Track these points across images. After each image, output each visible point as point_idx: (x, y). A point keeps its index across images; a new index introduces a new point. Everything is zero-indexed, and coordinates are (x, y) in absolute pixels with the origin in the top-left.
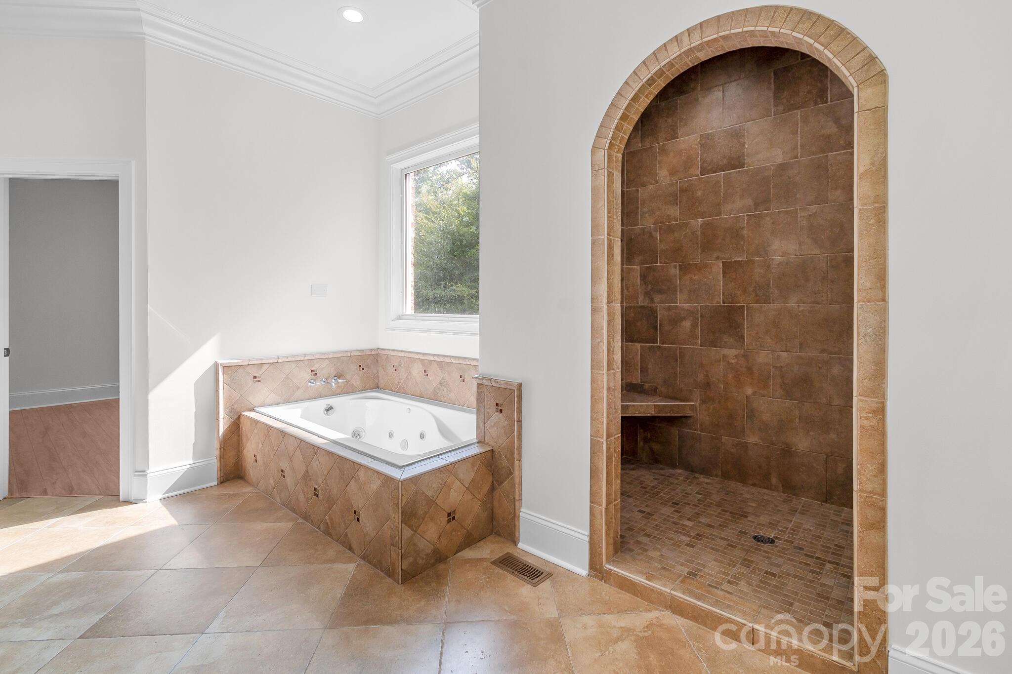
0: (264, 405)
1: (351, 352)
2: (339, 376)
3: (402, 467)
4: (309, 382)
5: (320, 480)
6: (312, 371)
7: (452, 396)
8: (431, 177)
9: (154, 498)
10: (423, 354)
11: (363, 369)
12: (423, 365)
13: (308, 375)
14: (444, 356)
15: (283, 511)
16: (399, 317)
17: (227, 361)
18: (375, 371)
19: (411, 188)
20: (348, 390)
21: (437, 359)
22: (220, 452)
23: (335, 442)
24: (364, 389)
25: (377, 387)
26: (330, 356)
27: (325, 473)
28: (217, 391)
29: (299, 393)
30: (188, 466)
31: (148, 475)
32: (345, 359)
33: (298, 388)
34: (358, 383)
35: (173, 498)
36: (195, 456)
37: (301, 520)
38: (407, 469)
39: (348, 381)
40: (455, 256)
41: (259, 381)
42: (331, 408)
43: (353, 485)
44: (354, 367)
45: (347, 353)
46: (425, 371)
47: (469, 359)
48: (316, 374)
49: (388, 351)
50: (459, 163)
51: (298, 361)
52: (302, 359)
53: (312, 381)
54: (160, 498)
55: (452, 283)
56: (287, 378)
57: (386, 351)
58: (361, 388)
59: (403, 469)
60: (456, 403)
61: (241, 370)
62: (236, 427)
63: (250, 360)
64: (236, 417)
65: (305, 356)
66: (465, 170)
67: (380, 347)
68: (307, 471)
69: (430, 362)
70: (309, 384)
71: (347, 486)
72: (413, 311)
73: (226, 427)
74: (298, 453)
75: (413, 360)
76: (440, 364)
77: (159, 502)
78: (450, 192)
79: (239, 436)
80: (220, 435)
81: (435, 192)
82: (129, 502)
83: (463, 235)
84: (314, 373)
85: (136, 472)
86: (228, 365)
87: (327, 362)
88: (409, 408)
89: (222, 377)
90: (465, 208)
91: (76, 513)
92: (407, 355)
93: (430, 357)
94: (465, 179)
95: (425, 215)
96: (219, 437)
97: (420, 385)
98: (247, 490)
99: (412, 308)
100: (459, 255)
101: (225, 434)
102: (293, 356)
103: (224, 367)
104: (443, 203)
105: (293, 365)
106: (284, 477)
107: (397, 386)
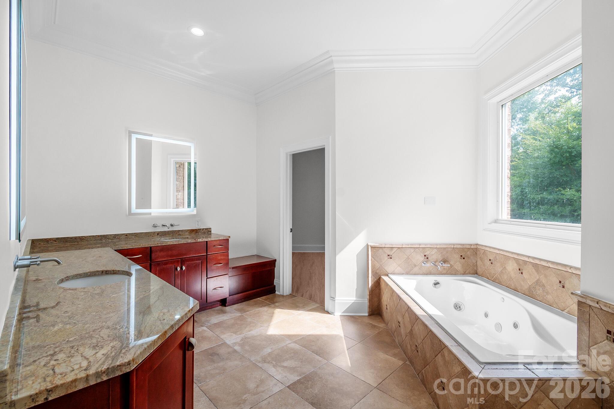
0: (393, 274)
1: (454, 245)
2: (445, 261)
3: (483, 363)
4: (423, 262)
5: (419, 341)
6: (425, 256)
7: (549, 297)
8: (539, 107)
9: (338, 313)
10: (518, 254)
11: (464, 258)
12: (518, 264)
13: (422, 258)
14: (540, 260)
15: (399, 350)
16: (495, 221)
17: (373, 244)
18: (474, 261)
19: (507, 116)
20: (452, 272)
21: (532, 261)
22: (370, 297)
23: (431, 317)
24: (464, 274)
25: (475, 273)
26: (438, 247)
27: (422, 338)
28: (368, 261)
29: (416, 270)
30: (353, 301)
31: (336, 301)
32: (449, 249)
33: (415, 266)
34: (459, 268)
35: (347, 317)
36: (357, 296)
37: (408, 363)
38: (487, 367)
39: (451, 266)
40: (564, 166)
41: (391, 258)
42: (438, 283)
43: (439, 358)
44: (457, 257)
45: (450, 245)
46: (519, 270)
47: (571, 267)
48: (427, 258)
49: (485, 247)
50: (569, 89)
51: (415, 248)
52: (418, 246)
53: (425, 262)
54: (340, 315)
55: (560, 188)
56: (408, 258)
57: (483, 247)
58: (463, 273)
59: (483, 366)
60: (554, 306)
61: (381, 250)
62: (378, 284)
63: (385, 244)
64: (378, 278)
65: (420, 245)
66: (575, 93)
67: (479, 243)
68: (411, 330)
69: (525, 262)
70: (423, 264)
71: (436, 356)
72: (510, 217)
73: (372, 283)
74: (407, 315)
75: (508, 258)
76: (535, 266)
77: (339, 316)
78: (558, 115)
79: (380, 289)
80: (369, 287)
81: (543, 118)
82: (328, 313)
83: (573, 148)
84: (426, 257)
85: (331, 297)
86: (374, 246)
87: (435, 250)
88: (503, 298)
89: (371, 253)
90: (575, 124)
91: (308, 311)
92: (501, 252)
93: (524, 258)
94: (575, 101)
95: (532, 137)
96: (369, 288)
97: (514, 280)
98: (382, 325)
99: (508, 213)
100: (568, 164)
101: (372, 287)
102: (411, 244)
103: (372, 247)
104: (551, 124)
105: (412, 250)
106: (400, 327)
107: (493, 277)
